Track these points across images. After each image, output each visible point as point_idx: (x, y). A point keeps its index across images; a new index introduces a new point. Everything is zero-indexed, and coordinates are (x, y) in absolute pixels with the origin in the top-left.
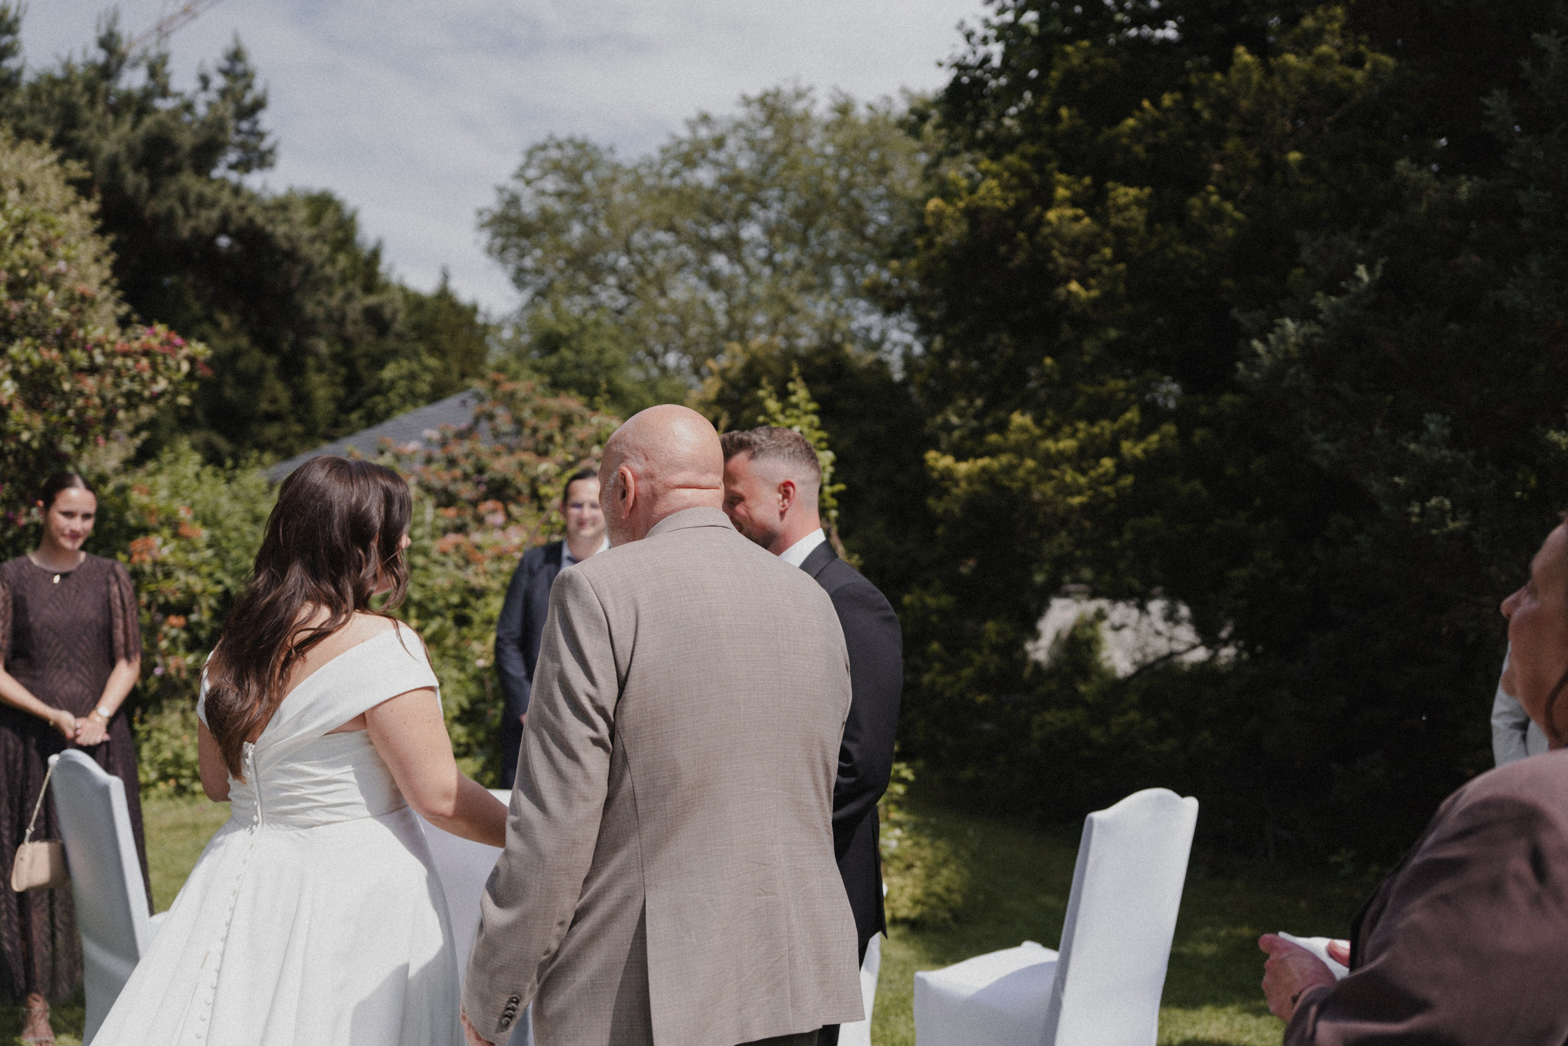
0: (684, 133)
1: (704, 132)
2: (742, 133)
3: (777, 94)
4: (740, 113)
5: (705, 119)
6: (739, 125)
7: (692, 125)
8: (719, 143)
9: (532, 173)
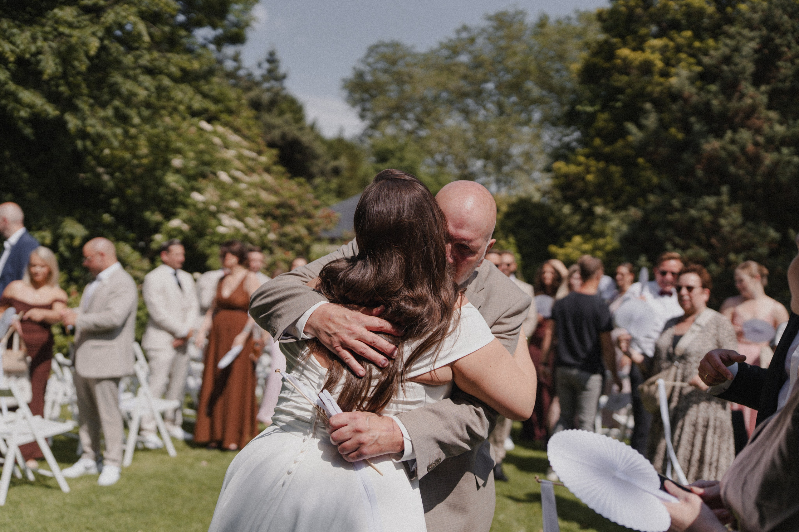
0: (453, 36)
1: (464, 35)
2: (485, 35)
3: (504, 14)
4: (485, 24)
5: (465, 28)
6: (484, 30)
7: (458, 32)
8: (472, 40)
9: (371, 60)
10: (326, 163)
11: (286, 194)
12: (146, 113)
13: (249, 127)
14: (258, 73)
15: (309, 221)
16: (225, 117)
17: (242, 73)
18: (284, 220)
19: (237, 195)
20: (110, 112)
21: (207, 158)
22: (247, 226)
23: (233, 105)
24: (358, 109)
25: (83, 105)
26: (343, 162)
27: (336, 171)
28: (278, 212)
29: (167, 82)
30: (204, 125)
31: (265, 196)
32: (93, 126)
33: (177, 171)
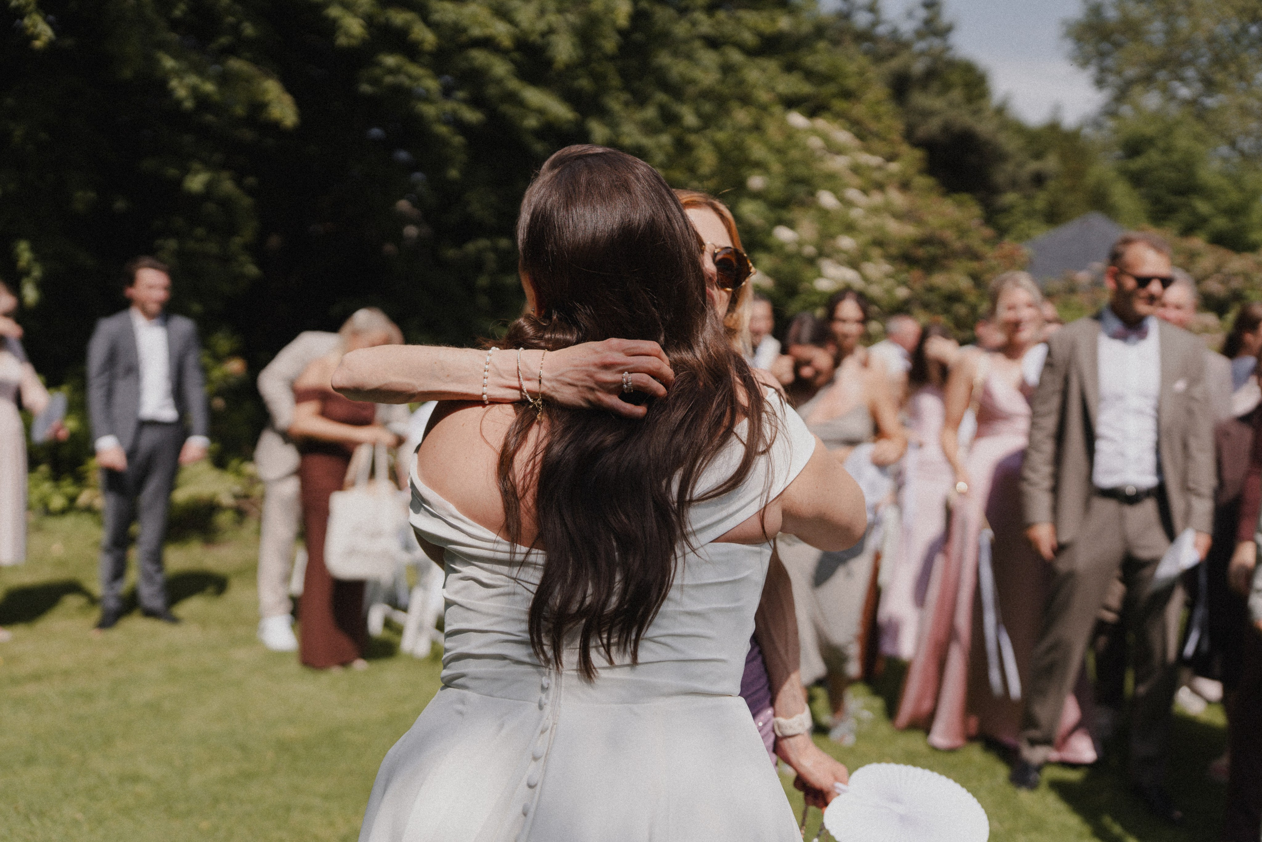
10: (1020, 165)
11: (934, 221)
12: (707, 107)
13: (877, 117)
14: (907, 28)
15: (974, 265)
16: (839, 105)
17: (881, 30)
18: (931, 265)
19: (850, 228)
20: (650, 113)
21: (800, 171)
22: (865, 278)
23: (851, 83)
24: (1092, 70)
25: (615, 103)
26: (1051, 163)
27: (1039, 180)
28: (921, 252)
29: (736, 56)
30: (797, 119)
31: (894, 228)
32: (629, 135)
33: (756, 196)
